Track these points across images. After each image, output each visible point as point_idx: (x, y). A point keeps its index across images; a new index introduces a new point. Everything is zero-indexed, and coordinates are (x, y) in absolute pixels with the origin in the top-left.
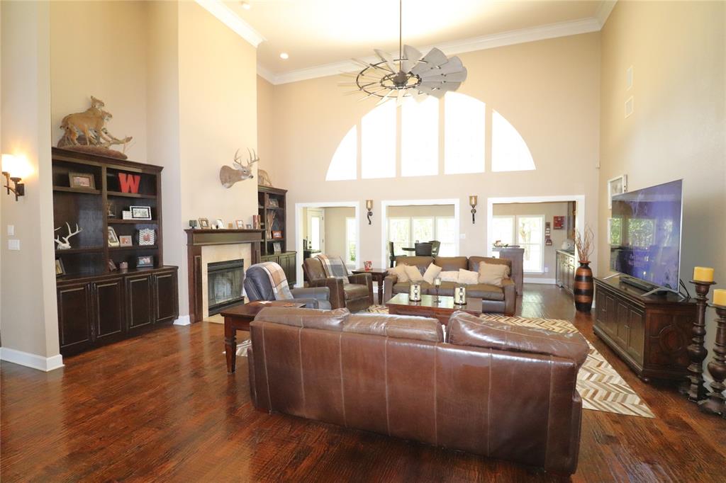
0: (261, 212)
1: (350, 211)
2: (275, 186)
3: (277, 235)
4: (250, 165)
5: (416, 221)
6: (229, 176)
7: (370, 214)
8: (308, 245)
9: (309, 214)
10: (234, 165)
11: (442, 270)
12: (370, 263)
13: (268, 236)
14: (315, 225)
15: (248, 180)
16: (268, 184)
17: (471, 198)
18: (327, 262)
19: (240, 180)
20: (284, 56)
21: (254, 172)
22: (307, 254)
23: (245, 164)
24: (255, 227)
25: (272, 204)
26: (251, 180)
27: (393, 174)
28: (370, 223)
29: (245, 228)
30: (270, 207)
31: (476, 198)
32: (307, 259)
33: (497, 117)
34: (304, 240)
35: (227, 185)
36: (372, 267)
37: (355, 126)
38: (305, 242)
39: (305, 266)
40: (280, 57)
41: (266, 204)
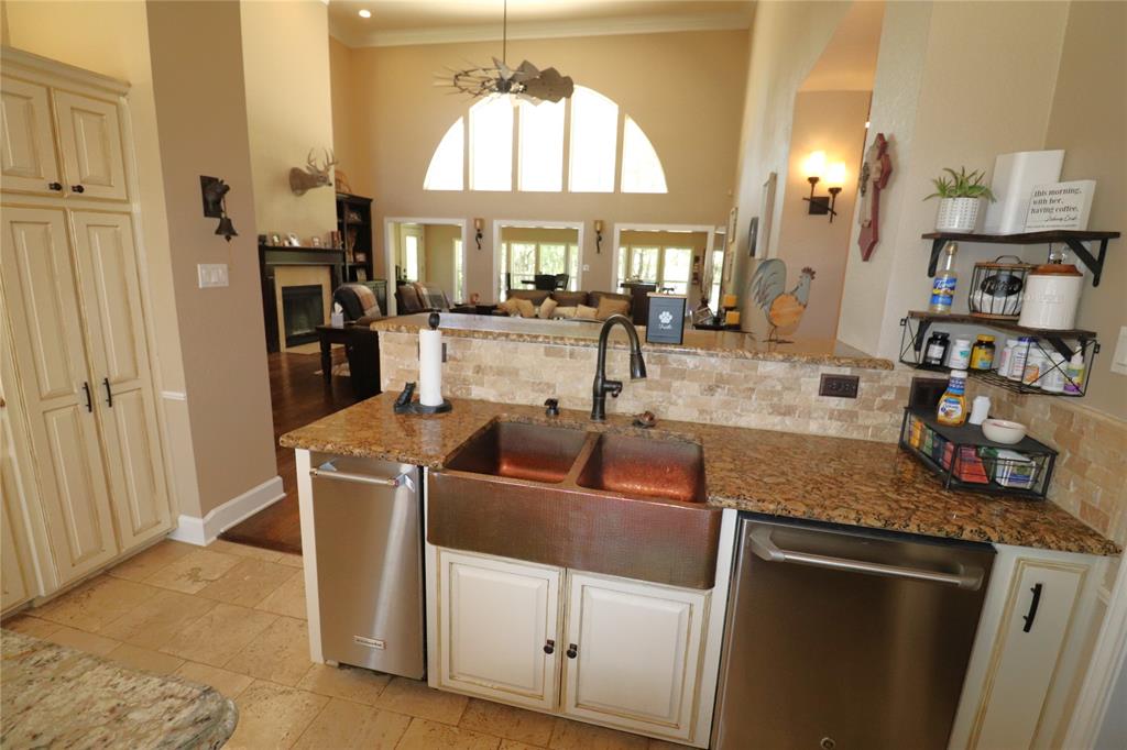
0: (340, 226)
1: (455, 232)
2: (356, 193)
3: (361, 257)
4: (327, 169)
5: (544, 249)
6: (301, 182)
7: (480, 236)
8: (403, 274)
9: (403, 232)
10: (308, 168)
11: (558, 306)
12: (477, 295)
13: (350, 259)
14: (411, 245)
15: (325, 188)
16: (347, 191)
17: (596, 222)
18: (424, 291)
19: (316, 186)
20: (365, 14)
21: (332, 177)
22: (401, 282)
23: (321, 168)
24: (333, 246)
25: (354, 217)
26: (328, 187)
27: (508, 187)
28: (479, 248)
29: (323, 247)
30: (350, 220)
31: (602, 222)
32: (401, 287)
33: (630, 124)
34: (397, 267)
35: (299, 192)
36: (479, 300)
37: (461, 120)
38: (398, 269)
39: (399, 295)
40: (358, 15)
41: (346, 218)
